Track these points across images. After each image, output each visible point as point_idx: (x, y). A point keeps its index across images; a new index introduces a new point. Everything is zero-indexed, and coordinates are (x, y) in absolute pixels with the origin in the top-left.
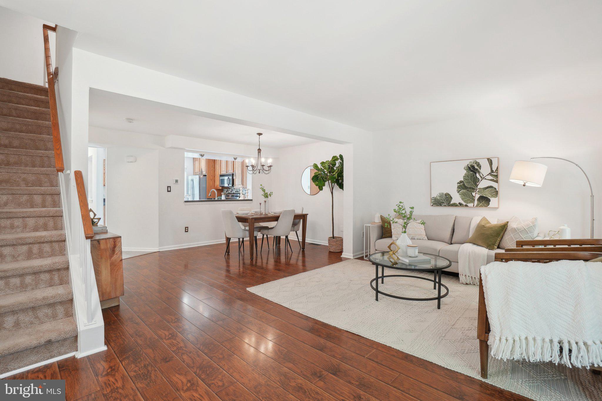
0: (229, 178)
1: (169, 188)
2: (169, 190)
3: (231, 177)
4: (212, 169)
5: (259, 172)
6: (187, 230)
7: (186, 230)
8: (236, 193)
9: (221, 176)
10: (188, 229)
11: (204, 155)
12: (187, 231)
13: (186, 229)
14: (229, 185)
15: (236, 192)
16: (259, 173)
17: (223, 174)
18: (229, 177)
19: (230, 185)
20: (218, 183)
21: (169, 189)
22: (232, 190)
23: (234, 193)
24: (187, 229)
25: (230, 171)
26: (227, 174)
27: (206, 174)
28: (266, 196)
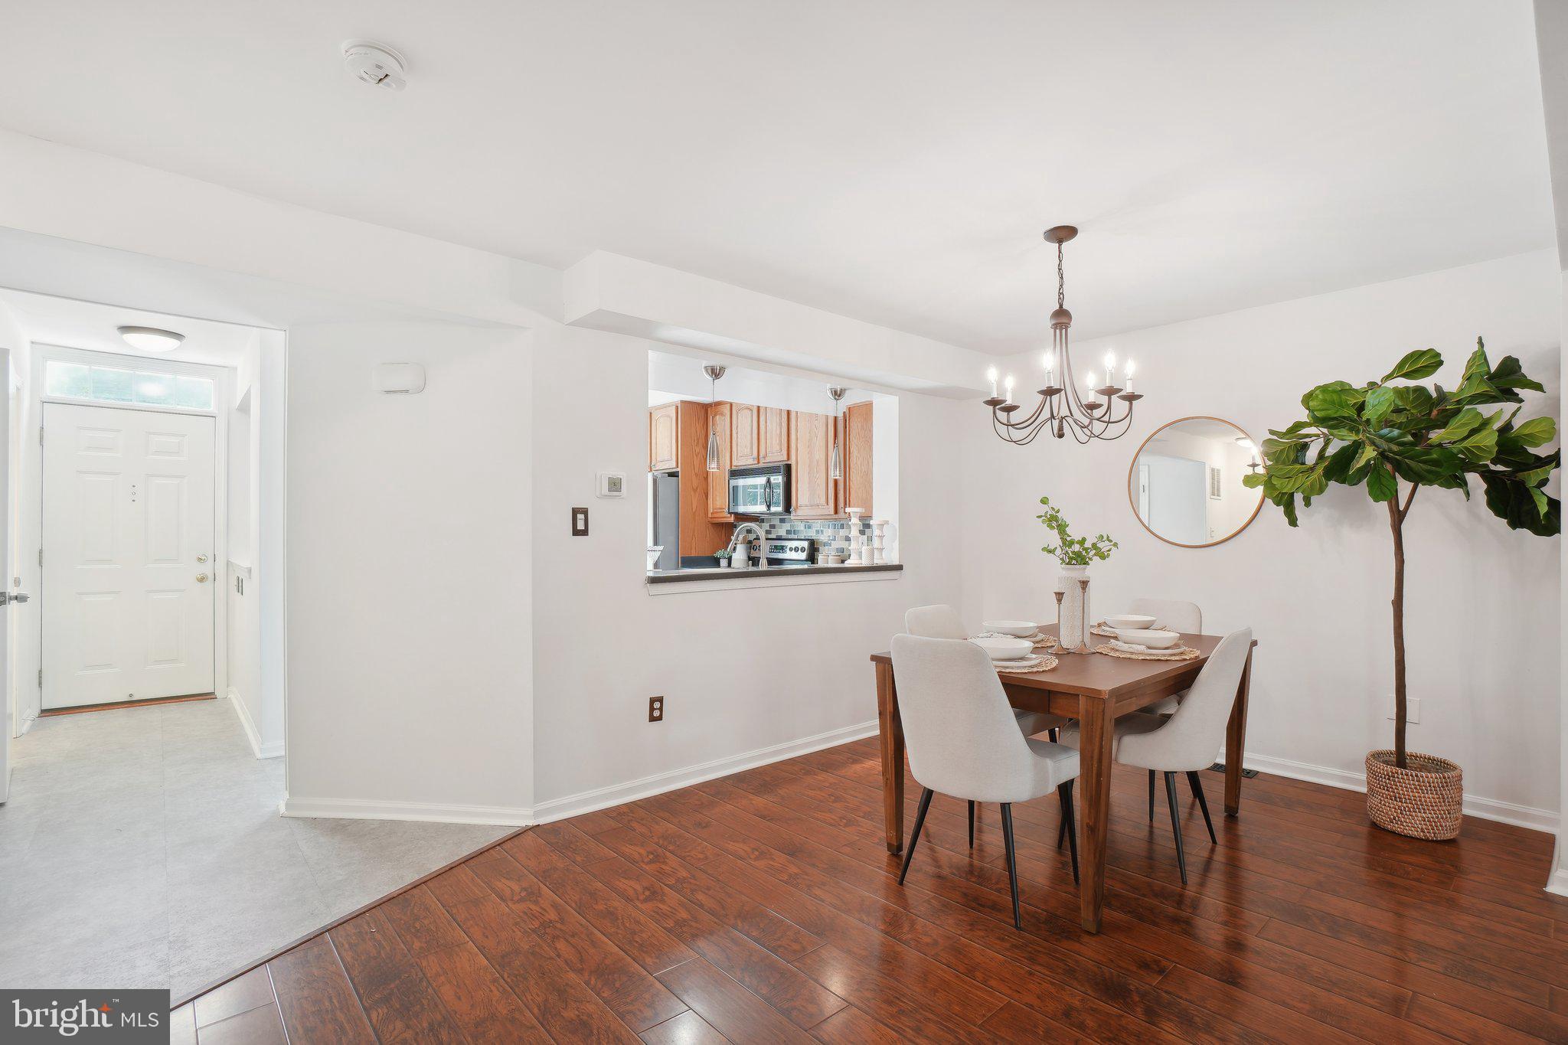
0: (769, 481)
1: (580, 517)
2: (581, 526)
3: (778, 479)
4: (697, 450)
5: (1061, 428)
6: (656, 714)
7: (656, 709)
8: (790, 537)
9: (736, 473)
10: (661, 709)
11: (722, 369)
12: (660, 718)
13: (652, 709)
14: (769, 507)
15: (788, 532)
16: (1061, 436)
17: (743, 468)
18: (772, 478)
19: (773, 509)
20: (719, 503)
21: (580, 523)
22: (773, 526)
23: (779, 538)
24: (657, 705)
25: (775, 455)
26: (761, 465)
27: (679, 469)
28: (1076, 553)
